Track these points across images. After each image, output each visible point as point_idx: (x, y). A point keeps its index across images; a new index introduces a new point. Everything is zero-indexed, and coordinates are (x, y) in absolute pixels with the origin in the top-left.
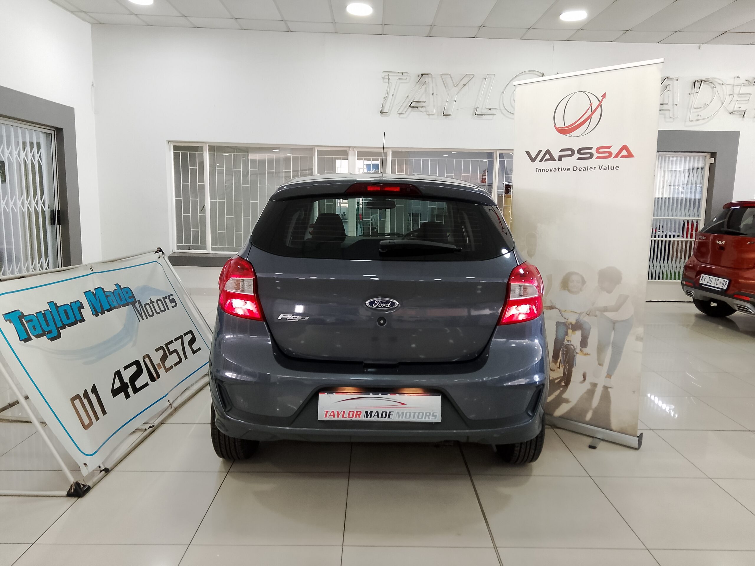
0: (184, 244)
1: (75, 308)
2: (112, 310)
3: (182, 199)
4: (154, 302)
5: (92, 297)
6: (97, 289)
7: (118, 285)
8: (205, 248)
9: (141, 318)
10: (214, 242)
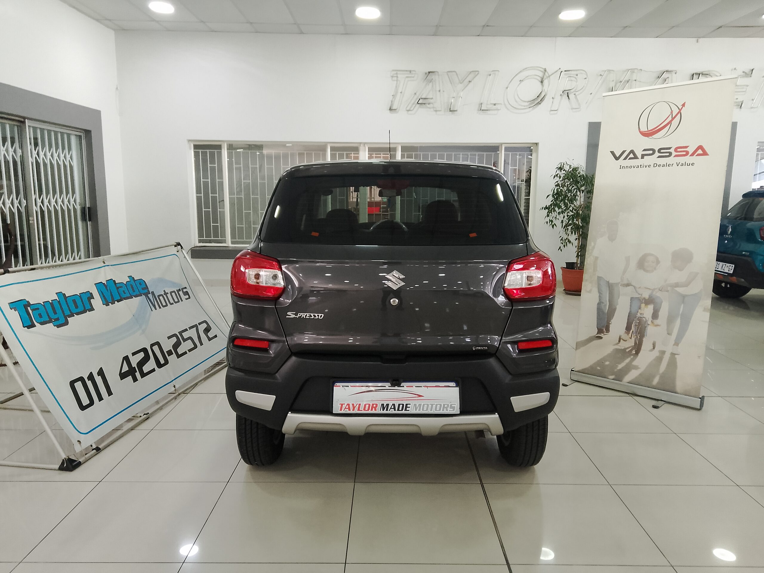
0: (205, 238)
1: (85, 298)
2: (122, 301)
3: (202, 195)
4: (168, 294)
5: (104, 289)
6: (108, 281)
7: (131, 277)
8: (224, 242)
9: (153, 308)
10: (233, 236)
